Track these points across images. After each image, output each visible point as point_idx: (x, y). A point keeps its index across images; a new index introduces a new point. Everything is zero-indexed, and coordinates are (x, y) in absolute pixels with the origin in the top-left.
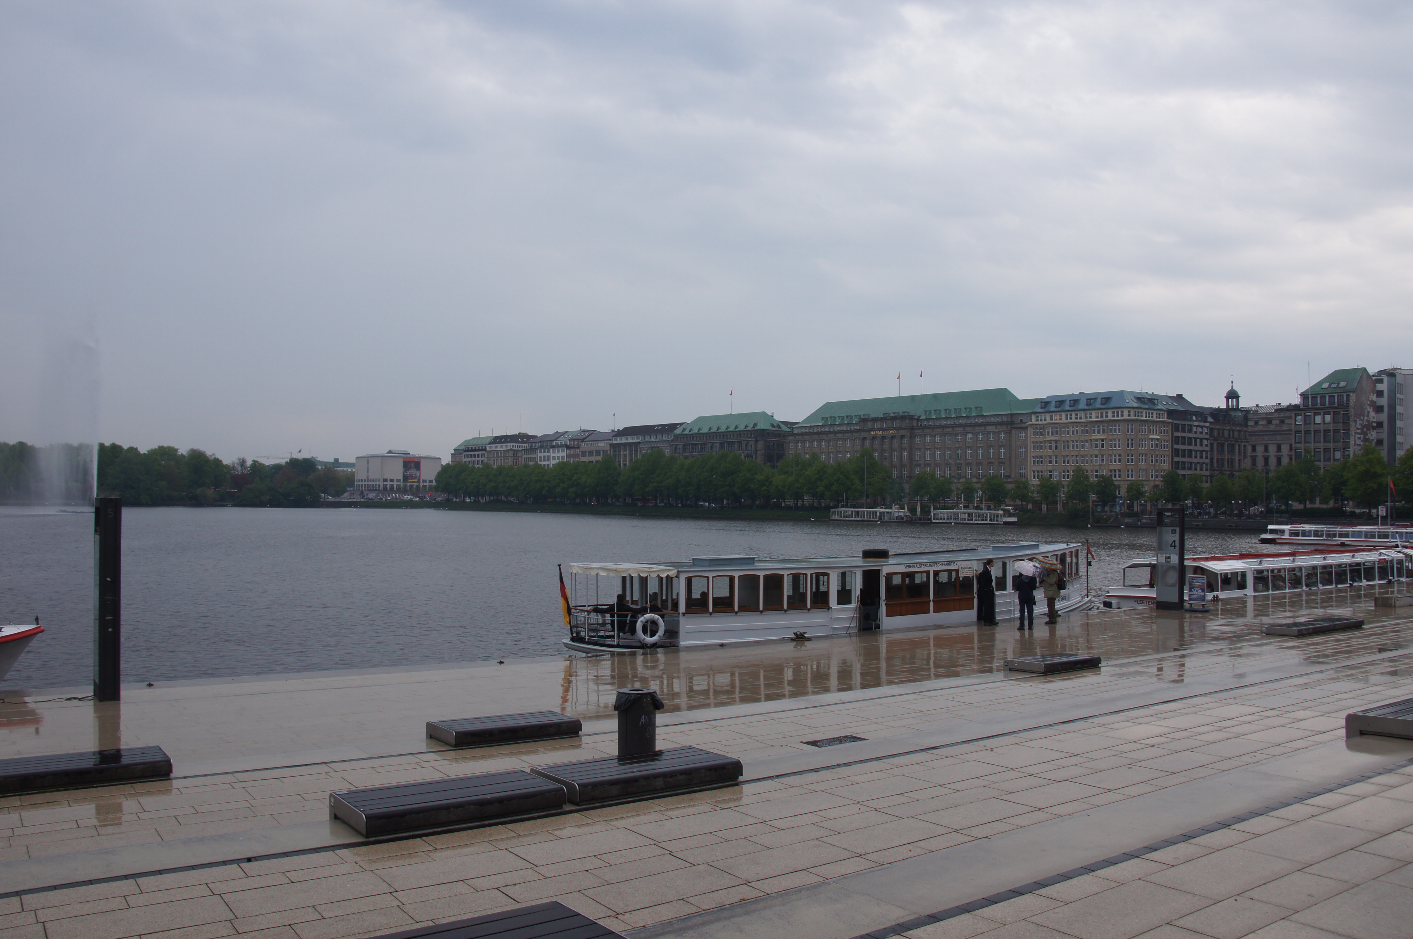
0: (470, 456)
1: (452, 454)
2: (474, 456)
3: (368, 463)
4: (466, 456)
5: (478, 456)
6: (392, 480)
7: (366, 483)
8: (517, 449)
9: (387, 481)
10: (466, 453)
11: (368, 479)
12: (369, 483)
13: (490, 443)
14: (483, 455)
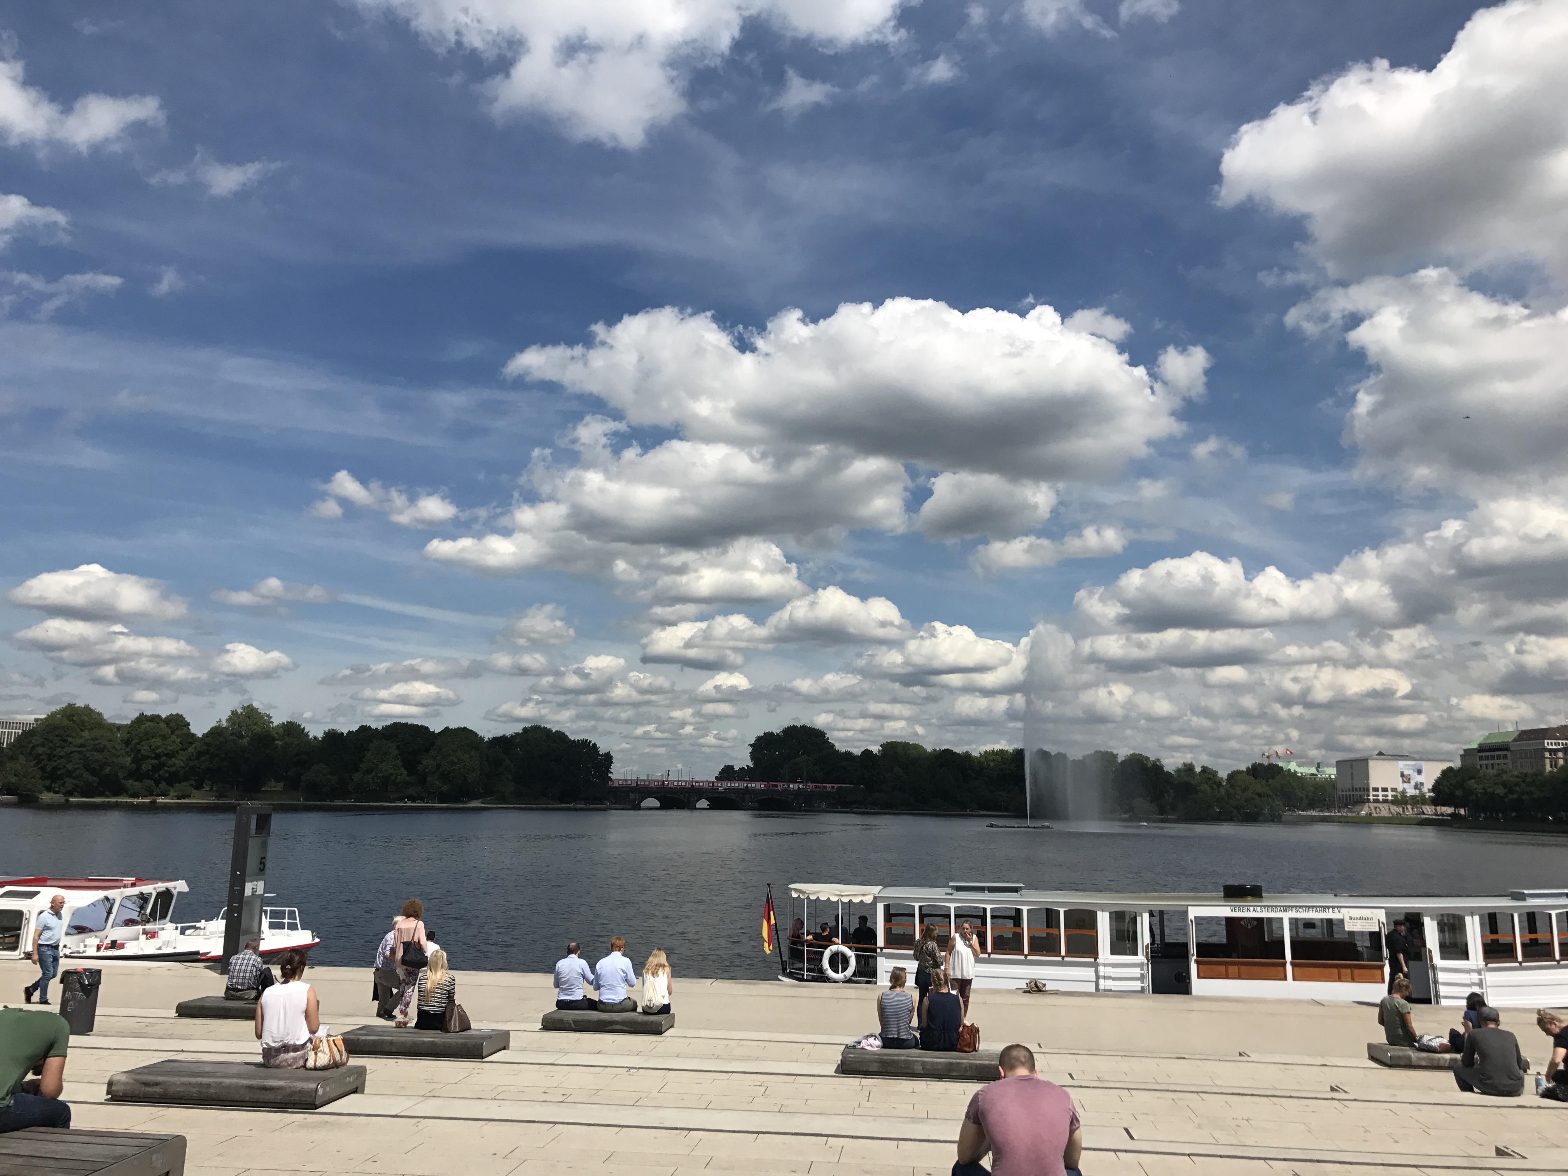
0: (1487, 758)
1: (1461, 756)
2: (1493, 757)
3: (1352, 768)
4: (1481, 758)
5: (1499, 757)
6: (1385, 790)
7: (1351, 793)
8: (1554, 747)
9: (1378, 791)
10: (1480, 754)
11: (1353, 788)
12: (1355, 793)
13: (1515, 740)
14: (1505, 757)
